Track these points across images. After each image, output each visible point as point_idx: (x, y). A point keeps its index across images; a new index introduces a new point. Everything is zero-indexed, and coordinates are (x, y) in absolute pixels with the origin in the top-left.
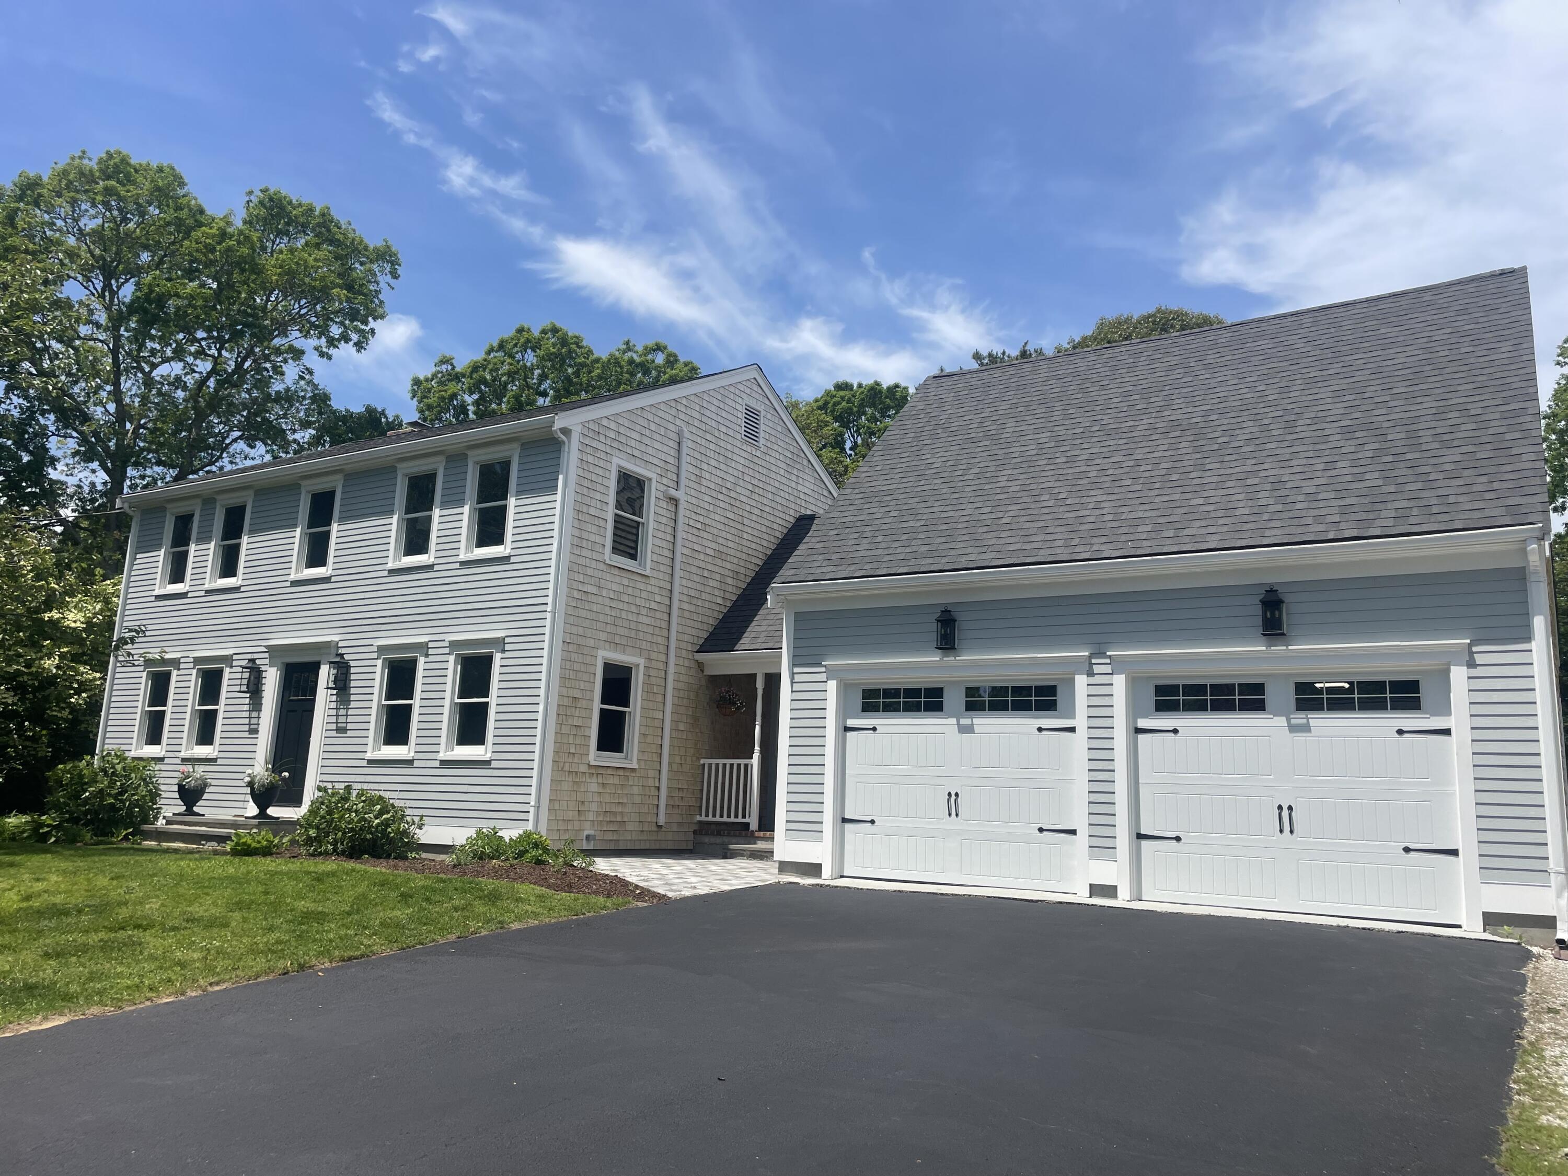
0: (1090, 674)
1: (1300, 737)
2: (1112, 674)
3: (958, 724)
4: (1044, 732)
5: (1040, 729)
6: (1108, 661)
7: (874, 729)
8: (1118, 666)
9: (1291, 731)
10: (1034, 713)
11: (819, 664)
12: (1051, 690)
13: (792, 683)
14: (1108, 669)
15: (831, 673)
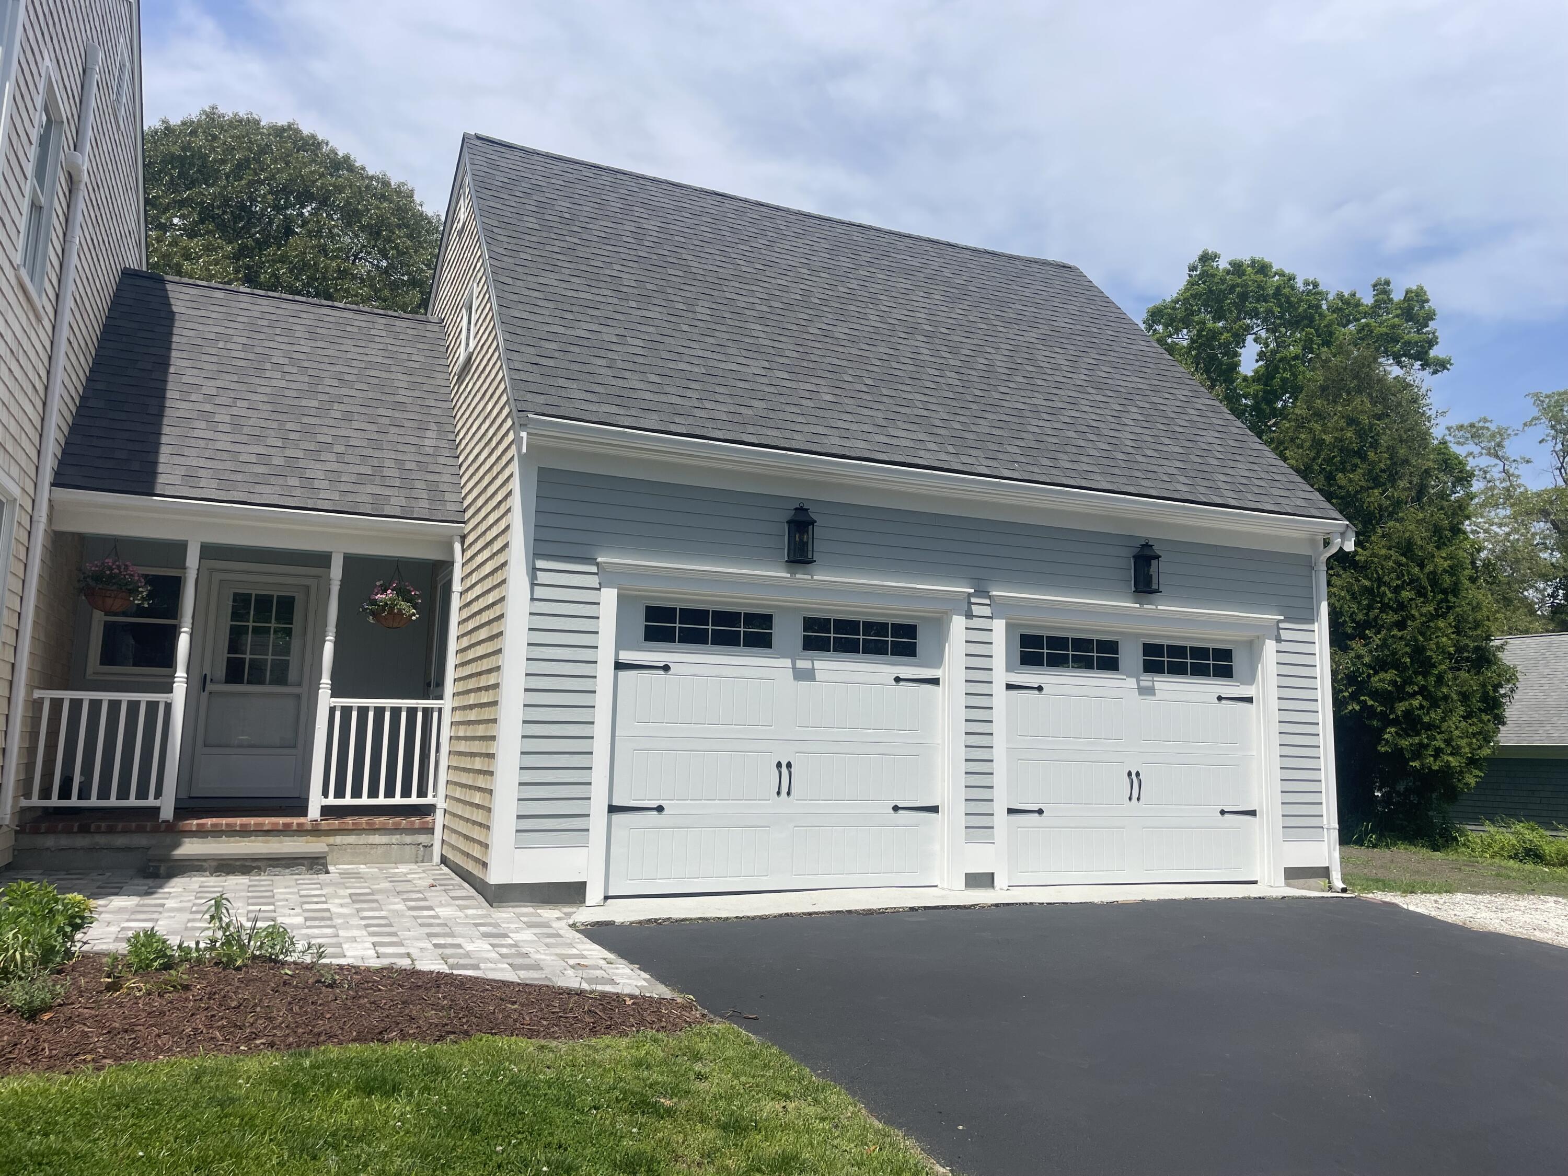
0: (969, 616)
1: (1148, 701)
2: (991, 618)
3: (794, 668)
4: (902, 683)
5: (898, 680)
6: (988, 602)
7: (666, 668)
8: (999, 608)
9: (1140, 694)
10: (889, 658)
11: (592, 561)
12: (909, 630)
13: (533, 585)
14: (987, 611)
15: (607, 577)
